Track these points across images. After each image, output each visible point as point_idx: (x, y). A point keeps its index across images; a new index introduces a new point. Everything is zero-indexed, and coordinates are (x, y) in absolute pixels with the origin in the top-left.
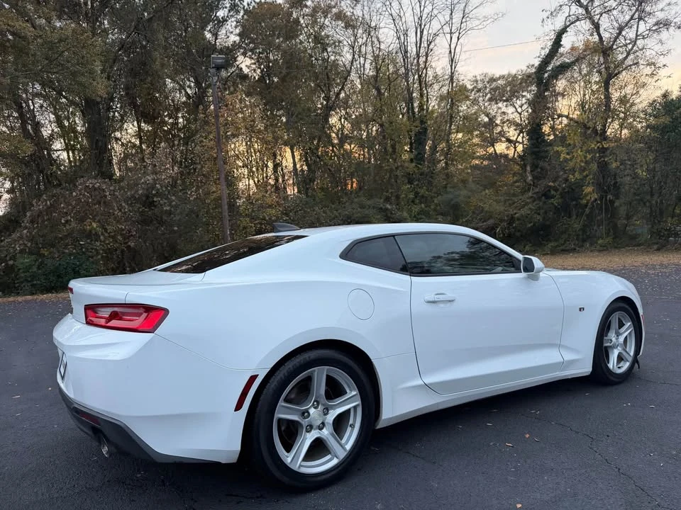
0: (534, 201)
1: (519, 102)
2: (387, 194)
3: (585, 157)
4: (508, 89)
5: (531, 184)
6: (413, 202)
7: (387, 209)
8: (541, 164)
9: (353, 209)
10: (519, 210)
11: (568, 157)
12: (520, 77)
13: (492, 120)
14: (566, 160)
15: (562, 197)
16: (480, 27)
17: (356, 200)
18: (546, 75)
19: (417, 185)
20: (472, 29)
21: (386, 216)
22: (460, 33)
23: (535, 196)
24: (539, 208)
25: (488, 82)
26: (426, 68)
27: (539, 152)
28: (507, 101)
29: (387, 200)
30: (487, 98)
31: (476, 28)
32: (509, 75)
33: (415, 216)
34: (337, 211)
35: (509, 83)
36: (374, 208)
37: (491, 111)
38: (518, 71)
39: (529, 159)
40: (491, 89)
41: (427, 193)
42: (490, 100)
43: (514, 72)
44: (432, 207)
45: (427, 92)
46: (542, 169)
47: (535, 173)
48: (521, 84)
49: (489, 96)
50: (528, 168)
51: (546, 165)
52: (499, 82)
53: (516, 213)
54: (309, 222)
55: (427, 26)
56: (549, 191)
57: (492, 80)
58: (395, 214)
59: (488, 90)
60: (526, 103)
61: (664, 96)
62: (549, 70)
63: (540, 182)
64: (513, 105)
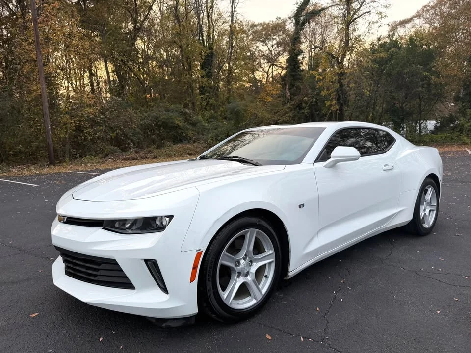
0: (291, 111)
1: (271, 43)
2: (186, 101)
3: (332, 79)
4: (264, 33)
5: (289, 99)
6: (206, 109)
7: (187, 113)
8: (297, 84)
9: (160, 111)
10: (282, 116)
11: (321, 78)
12: (271, 25)
13: (253, 54)
14: (320, 80)
15: (309, 109)
17: (161, 105)
18: (302, 18)
19: (208, 96)
21: (186, 118)
23: (292, 107)
24: (295, 116)
25: (251, 27)
26: (212, 7)
27: (296, 75)
28: (262, 41)
29: (186, 106)
30: (250, 38)
32: (265, 23)
33: (207, 120)
34: (146, 112)
35: (264, 29)
36: (176, 111)
37: (251, 48)
38: (270, 21)
39: (288, 79)
40: (253, 32)
41: (215, 102)
42: (252, 40)
43: (267, 22)
44: (219, 113)
45: (213, 25)
46: (297, 87)
47: (292, 90)
48: (272, 30)
51: (300, 84)
52: (258, 27)
53: (279, 119)
54: (123, 120)
56: (302, 104)
57: (253, 26)
58: (193, 117)
59: (250, 32)
60: (275, 44)
61: (379, 40)
62: (303, 16)
63: (296, 97)
64: (267, 44)
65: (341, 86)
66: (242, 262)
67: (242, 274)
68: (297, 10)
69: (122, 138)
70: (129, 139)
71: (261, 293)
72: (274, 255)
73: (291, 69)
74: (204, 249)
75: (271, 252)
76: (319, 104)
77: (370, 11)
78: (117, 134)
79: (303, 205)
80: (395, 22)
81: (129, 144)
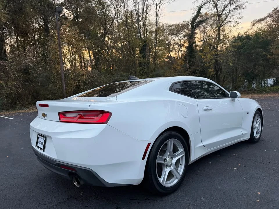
0: (189, 75)
1: (180, 35)
2: (131, 71)
3: (211, 57)
4: (176, 30)
5: (188, 68)
8: (192, 60)
9: (118, 77)
11: (205, 57)
12: (180, 25)
13: (169, 42)
16: (168, 3)
17: (119, 73)
18: (195, 24)
19: (144, 67)
20: (165, 4)
22: (160, 6)
23: (190, 73)
25: (168, 27)
26: (146, 19)
27: (192, 55)
28: (175, 35)
30: (168, 33)
31: (167, 3)
32: (176, 24)
34: (111, 77)
37: (169, 39)
38: (179, 23)
39: (188, 58)
40: (170, 30)
41: (147, 71)
42: (169, 34)
45: (146, 29)
46: (193, 62)
47: (190, 64)
48: (181, 28)
49: (168, 32)
50: (187, 62)
51: (194, 60)
52: (172, 27)
54: (99, 82)
55: (146, 2)
56: (195, 71)
57: (170, 26)
59: (168, 30)
60: (182, 36)
61: (239, 34)
62: (196, 23)
63: (192, 67)
64: (178, 37)
65: (217, 61)
68: (192, 20)
73: (189, 52)
76: (206, 71)
77: (231, 21)
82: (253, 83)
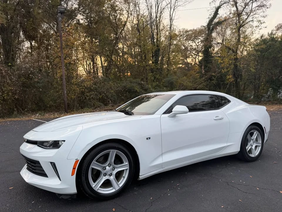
0: (205, 82)
1: (197, 41)
2: (142, 77)
3: (229, 62)
4: (193, 35)
5: (204, 74)
6: (153, 81)
7: (142, 84)
8: (209, 65)
9: (127, 83)
10: (199, 85)
11: (222, 62)
12: (198, 31)
13: (186, 48)
15: (217, 80)
16: (183, 5)
18: (212, 26)
19: (155, 73)
20: (179, 6)
21: (142, 87)
22: (174, 8)
23: (205, 79)
24: (207, 85)
25: (185, 32)
26: (160, 22)
27: (208, 60)
28: (192, 40)
29: (142, 80)
30: (184, 39)
31: (181, 5)
32: (193, 30)
33: (154, 87)
34: (119, 84)
35: (193, 33)
36: (136, 83)
37: (186, 45)
38: (197, 28)
39: (203, 63)
40: (186, 35)
41: (159, 77)
42: (186, 40)
43: (195, 29)
44: (162, 83)
45: (160, 33)
46: (208, 67)
47: (206, 69)
48: (198, 33)
49: (185, 38)
50: (203, 67)
51: (211, 66)
52: (189, 32)
53: (197, 87)
54: (106, 88)
55: (160, 4)
56: (212, 77)
57: (187, 31)
58: (145, 86)
59: (185, 35)
60: (200, 41)
61: (262, 37)
63: (208, 73)
64: (195, 42)
65: (236, 66)
66: (107, 168)
67: (107, 174)
68: (209, 22)
69: (105, 98)
70: (109, 99)
71: (119, 186)
72: (128, 166)
73: (205, 57)
74: (80, 159)
75: (127, 163)
76: (223, 77)
77: (253, 20)
78: (103, 96)
79: (150, 138)
80: (280, 24)
81: (109, 101)
82: (279, 92)
